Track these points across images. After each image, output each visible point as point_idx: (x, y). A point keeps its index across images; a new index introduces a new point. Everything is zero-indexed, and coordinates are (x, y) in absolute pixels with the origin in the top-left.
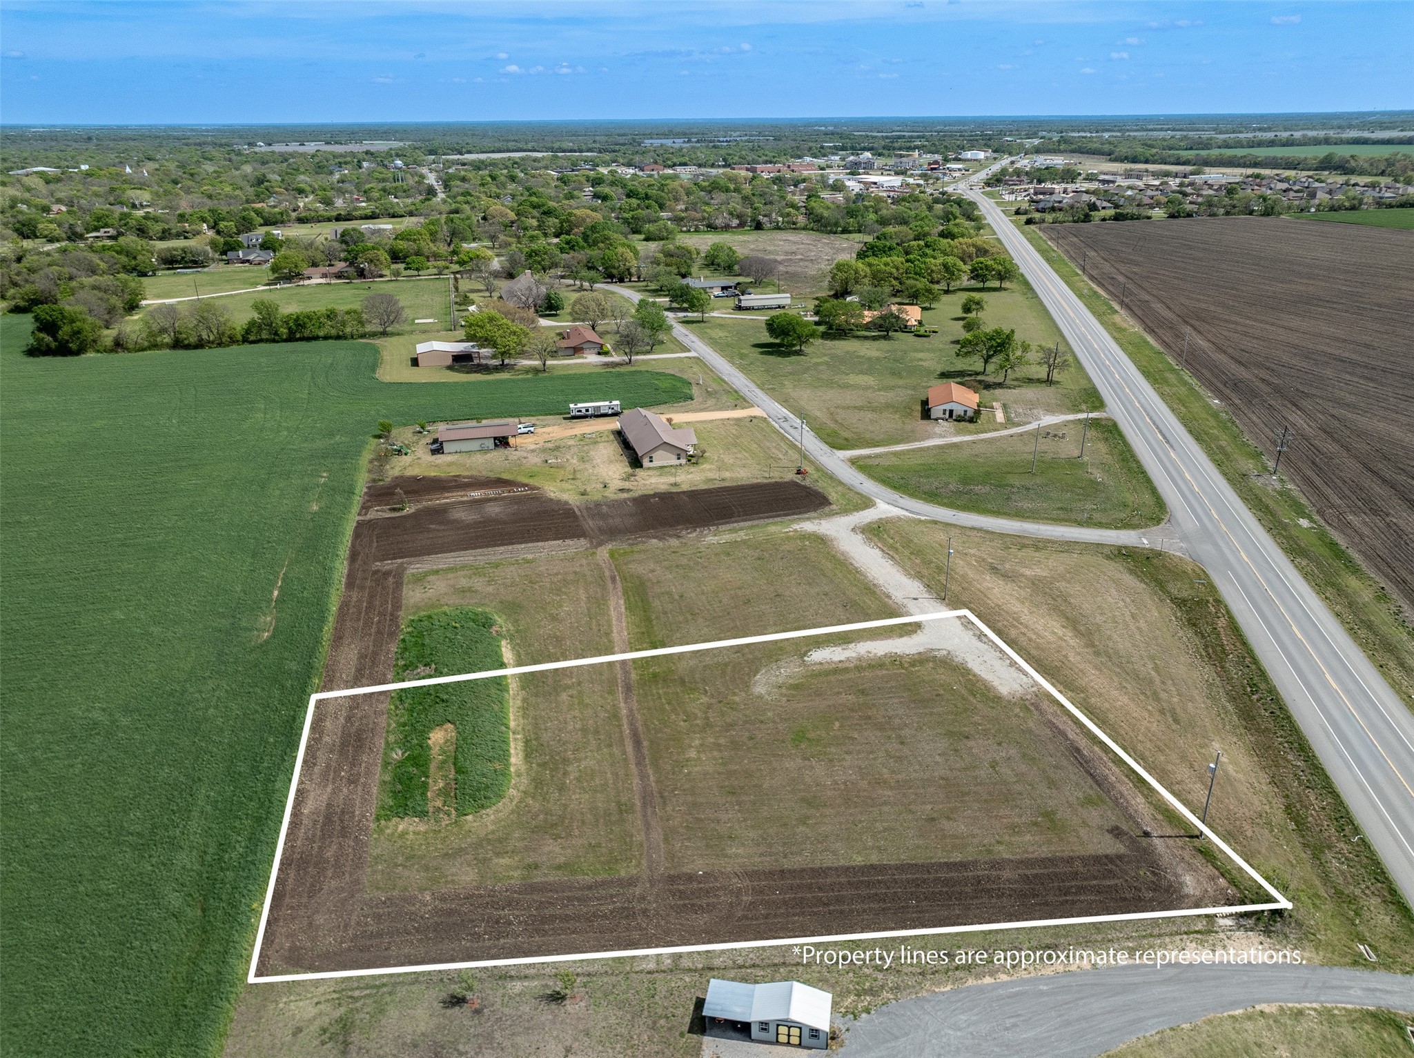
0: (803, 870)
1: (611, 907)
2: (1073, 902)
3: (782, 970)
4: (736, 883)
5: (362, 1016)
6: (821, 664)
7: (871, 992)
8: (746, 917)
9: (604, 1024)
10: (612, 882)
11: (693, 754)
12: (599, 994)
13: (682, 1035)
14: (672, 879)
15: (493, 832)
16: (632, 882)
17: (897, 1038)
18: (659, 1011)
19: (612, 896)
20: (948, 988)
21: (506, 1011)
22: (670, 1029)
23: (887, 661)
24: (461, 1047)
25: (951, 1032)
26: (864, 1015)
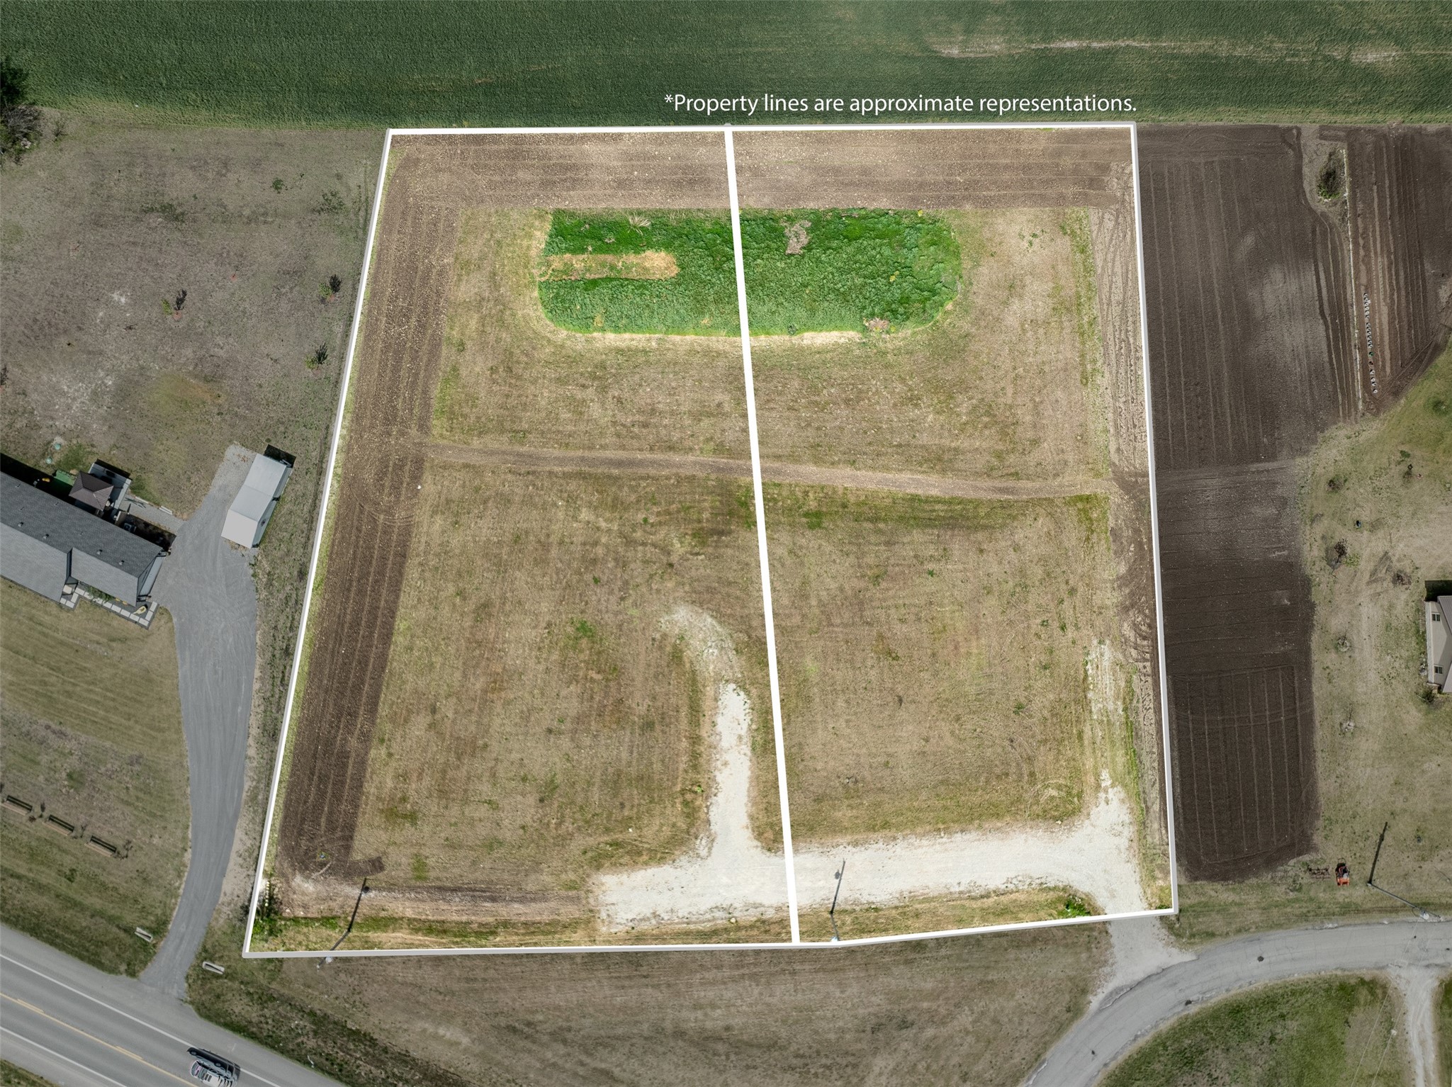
0: (401, 574)
1: (399, 407)
2: (311, 779)
3: (305, 526)
4: (400, 514)
5: (341, 220)
6: (716, 700)
7: (269, 584)
8: (361, 512)
9: (291, 387)
10: (428, 411)
11: (585, 515)
12: (316, 387)
13: (268, 440)
14: (419, 463)
15: (513, 315)
16: (424, 427)
17: (227, 586)
18: (291, 428)
19: (411, 410)
20: (258, 641)
21: (319, 320)
22: (275, 433)
23: (703, 779)
24: (297, 288)
25: (222, 625)
26: (251, 572)
